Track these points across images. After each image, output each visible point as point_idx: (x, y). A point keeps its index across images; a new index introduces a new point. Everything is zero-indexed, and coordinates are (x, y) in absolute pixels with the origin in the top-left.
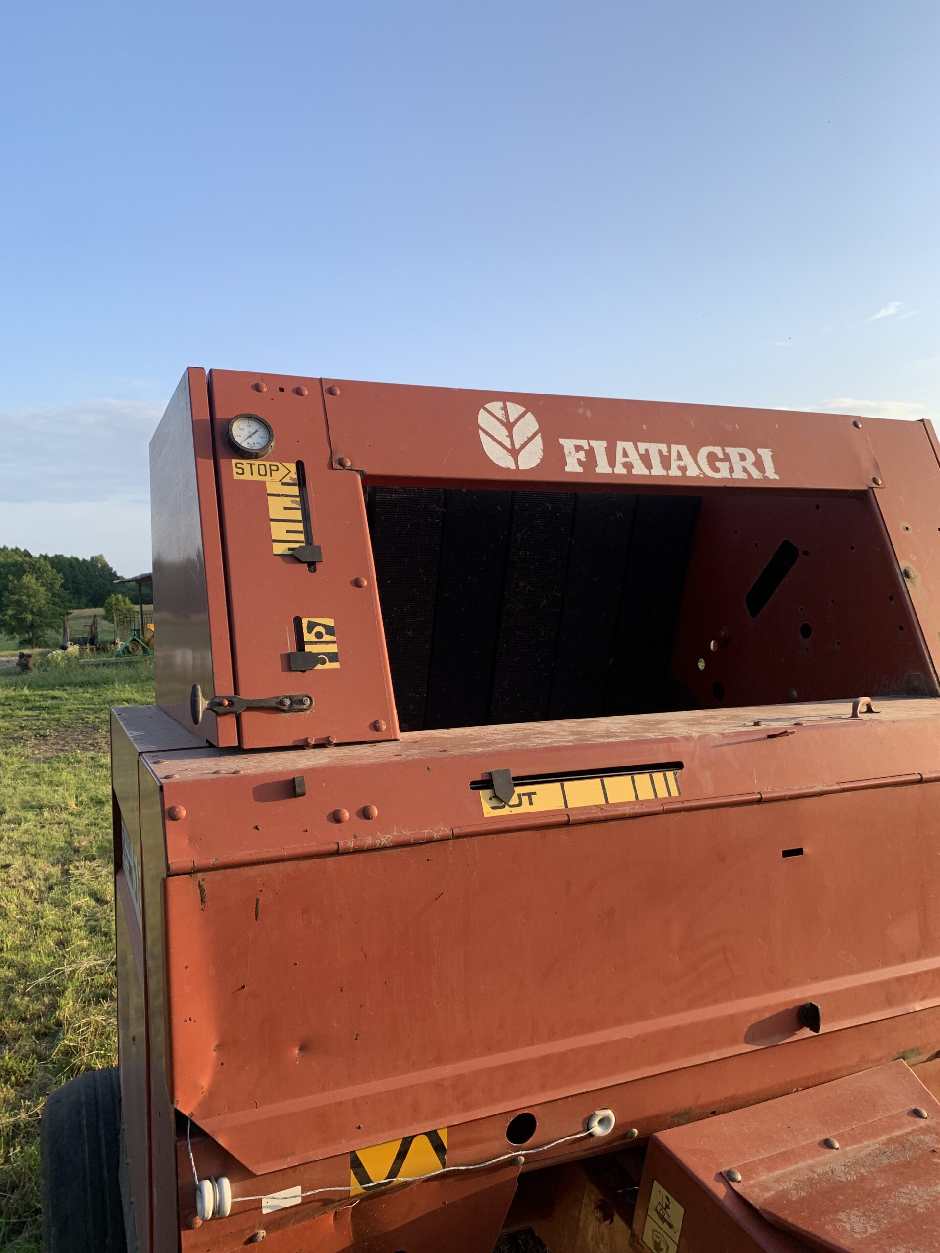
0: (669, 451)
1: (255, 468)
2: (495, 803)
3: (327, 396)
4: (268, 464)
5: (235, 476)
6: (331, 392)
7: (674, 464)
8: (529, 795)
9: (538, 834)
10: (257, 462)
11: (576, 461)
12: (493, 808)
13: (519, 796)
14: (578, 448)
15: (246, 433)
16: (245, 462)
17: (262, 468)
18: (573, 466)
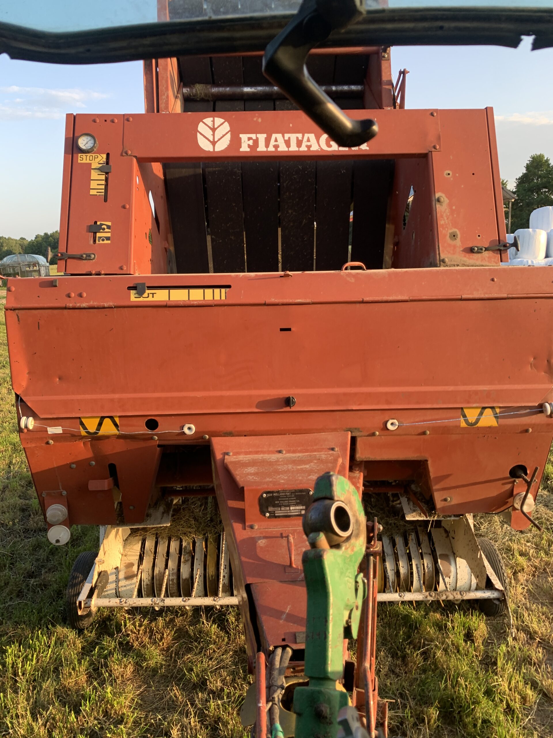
0: (303, 138)
1: (88, 157)
2: (137, 296)
3: (126, 122)
4: (94, 155)
5: (79, 161)
6: (128, 120)
7: (304, 144)
8: (153, 294)
9: (155, 310)
10: (89, 155)
11: (247, 146)
12: (136, 298)
13: (148, 294)
14: (249, 139)
15: (85, 142)
16: (84, 155)
17: (91, 157)
18: (245, 148)
